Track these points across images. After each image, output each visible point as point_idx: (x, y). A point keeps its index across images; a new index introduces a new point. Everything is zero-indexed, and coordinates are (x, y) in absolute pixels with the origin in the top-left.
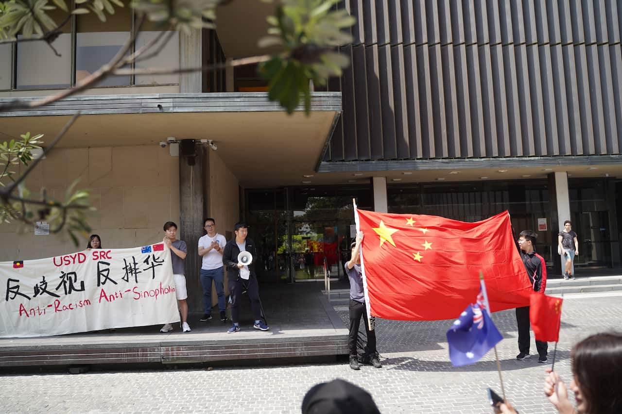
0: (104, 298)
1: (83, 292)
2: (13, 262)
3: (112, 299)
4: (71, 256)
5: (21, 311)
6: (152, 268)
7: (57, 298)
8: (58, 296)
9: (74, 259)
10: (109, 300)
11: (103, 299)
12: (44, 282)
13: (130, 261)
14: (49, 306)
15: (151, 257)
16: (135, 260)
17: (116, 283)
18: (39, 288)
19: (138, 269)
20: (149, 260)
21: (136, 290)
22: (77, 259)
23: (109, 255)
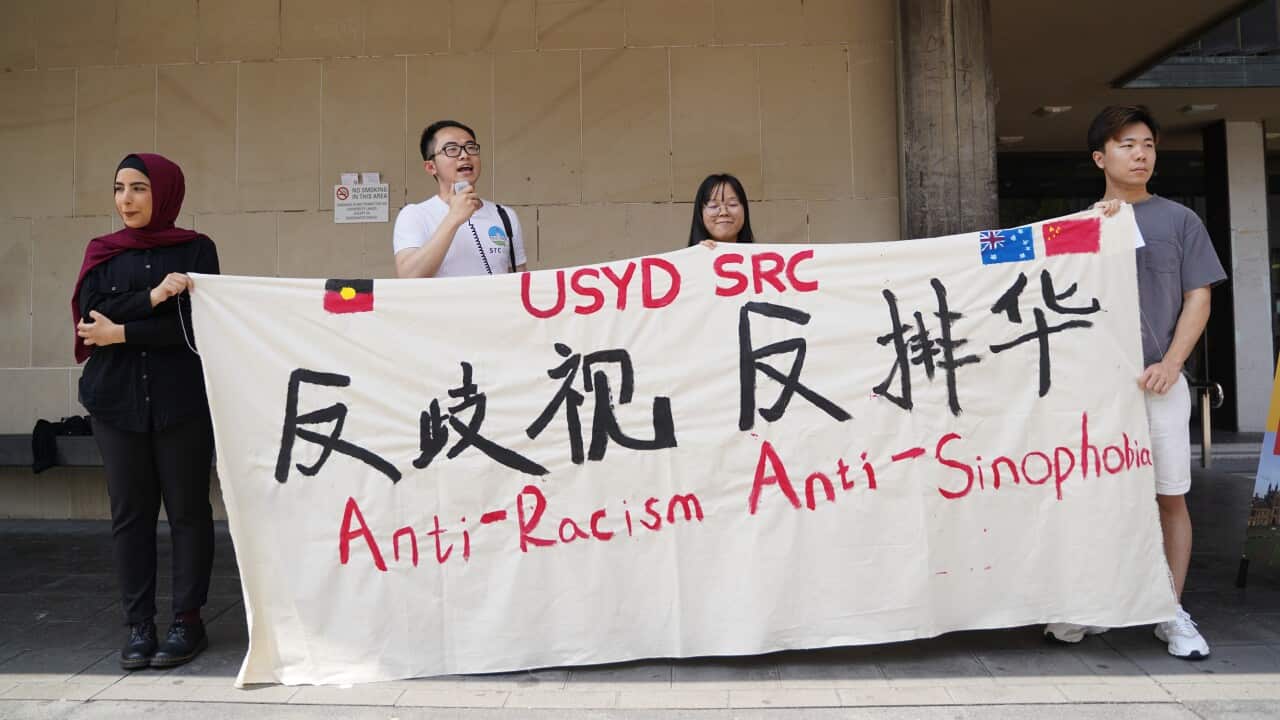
0: (777, 487)
1: (666, 452)
2: (323, 282)
3: (820, 493)
4: (607, 272)
5: (346, 535)
6: (1035, 343)
7: (529, 479)
8: (538, 470)
9: (622, 284)
10: (803, 498)
11: (772, 493)
12: (469, 393)
13: (918, 302)
14: (488, 518)
15: (1034, 286)
16: (948, 298)
17: (840, 415)
18: (446, 423)
19: (964, 341)
20: (1021, 298)
21: (950, 451)
22: (635, 287)
23: (803, 272)
